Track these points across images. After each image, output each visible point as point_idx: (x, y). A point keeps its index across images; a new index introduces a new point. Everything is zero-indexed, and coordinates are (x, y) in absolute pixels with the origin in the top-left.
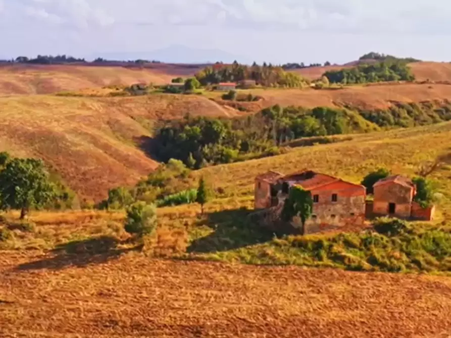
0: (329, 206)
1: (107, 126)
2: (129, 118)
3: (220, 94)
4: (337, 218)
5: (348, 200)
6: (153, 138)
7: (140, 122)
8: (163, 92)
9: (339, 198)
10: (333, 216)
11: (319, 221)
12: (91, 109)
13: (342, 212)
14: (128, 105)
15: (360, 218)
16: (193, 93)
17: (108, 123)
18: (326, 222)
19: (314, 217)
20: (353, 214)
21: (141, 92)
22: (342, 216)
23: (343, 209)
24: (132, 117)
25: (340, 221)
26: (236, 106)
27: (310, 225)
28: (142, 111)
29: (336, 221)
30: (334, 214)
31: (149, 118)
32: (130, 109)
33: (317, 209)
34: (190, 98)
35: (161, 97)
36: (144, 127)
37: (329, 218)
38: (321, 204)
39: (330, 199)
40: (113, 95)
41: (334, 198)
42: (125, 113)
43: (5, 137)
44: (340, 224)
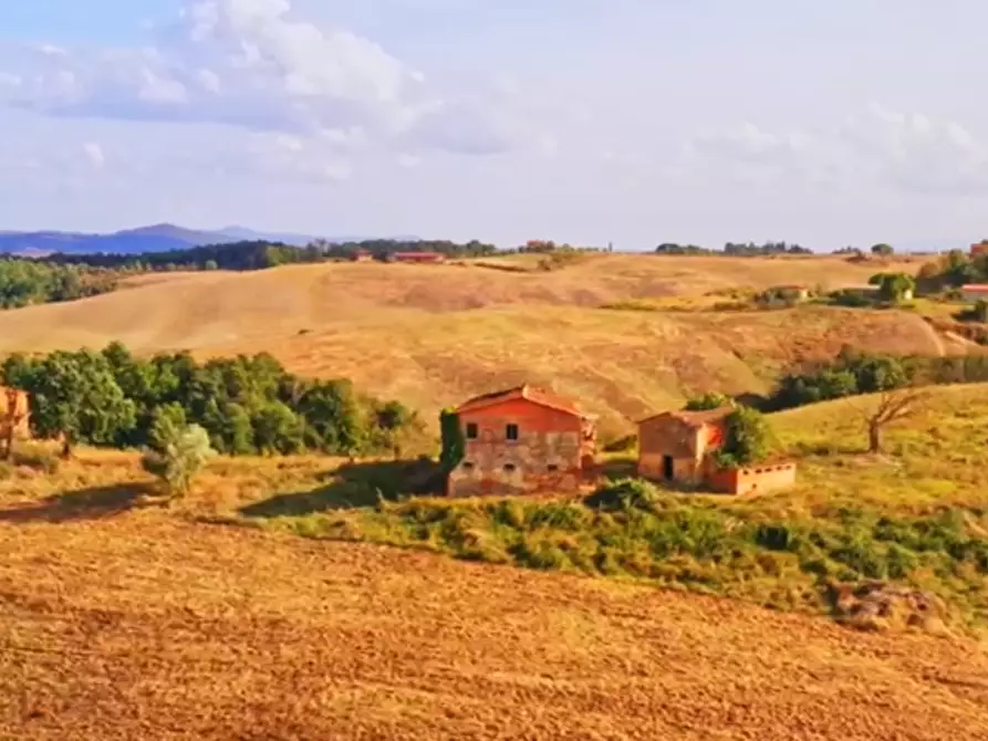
0: (499, 448)
1: (670, 369)
2: (731, 356)
3: (956, 308)
4: (518, 472)
5: (542, 437)
6: (768, 397)
7: (751, 364)
8: (830, 304)
9: (522, 433)
10: (510, 467)
11: (478, 474)
12: (651, 334)
13: (529, 461)
14: (738, 329)
15: (571, 476)
16: (897, 307)
17: (676, 363)
18: (494, 478)
19: (468, 465)
20: (552, 468)
21: (782, 302)
22: (529, 469)
23: (533, 456)
24: (737, 354)
25: (525, 479)
26: (974, 334)
27: (459, 481)
28: (768, 342)
29: (516, 478)
30: (509, 462)
31: (774, 357)
32: (740, 337)
33: (473, 451)
34: (885, 317)
35: (821, 314)
36: (757, 374)
37: (498, 471)
38: (483, 442)
39: (502, 433)
40: (719, 308)
41: (512, 432)
42: (725, 346)
43: (436, 379)
44: (526, 486)
